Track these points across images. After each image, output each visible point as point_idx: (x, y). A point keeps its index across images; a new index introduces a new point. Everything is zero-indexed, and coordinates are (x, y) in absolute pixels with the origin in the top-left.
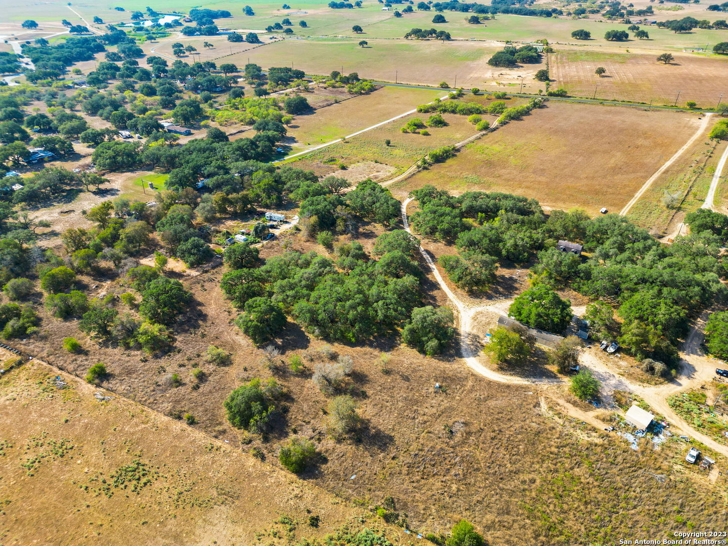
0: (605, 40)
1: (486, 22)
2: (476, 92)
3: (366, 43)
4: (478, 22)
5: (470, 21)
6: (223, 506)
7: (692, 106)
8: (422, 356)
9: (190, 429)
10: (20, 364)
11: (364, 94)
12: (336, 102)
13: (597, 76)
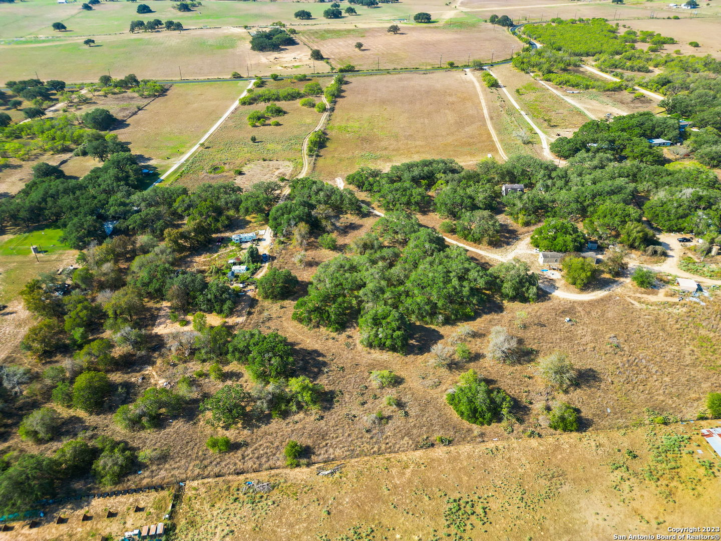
0: (324, 18)
1: (195, 8)
2: (275, 78)
3: (93, 41)
4: (189, 10)
5: (180, 9)
6: (563, 486)
7: (452, 65)
8: (527, 305)
9: (452, 448)
10: (177, 498)
11: (159, 96)
12: (140, 109)
13: (357, 50)
